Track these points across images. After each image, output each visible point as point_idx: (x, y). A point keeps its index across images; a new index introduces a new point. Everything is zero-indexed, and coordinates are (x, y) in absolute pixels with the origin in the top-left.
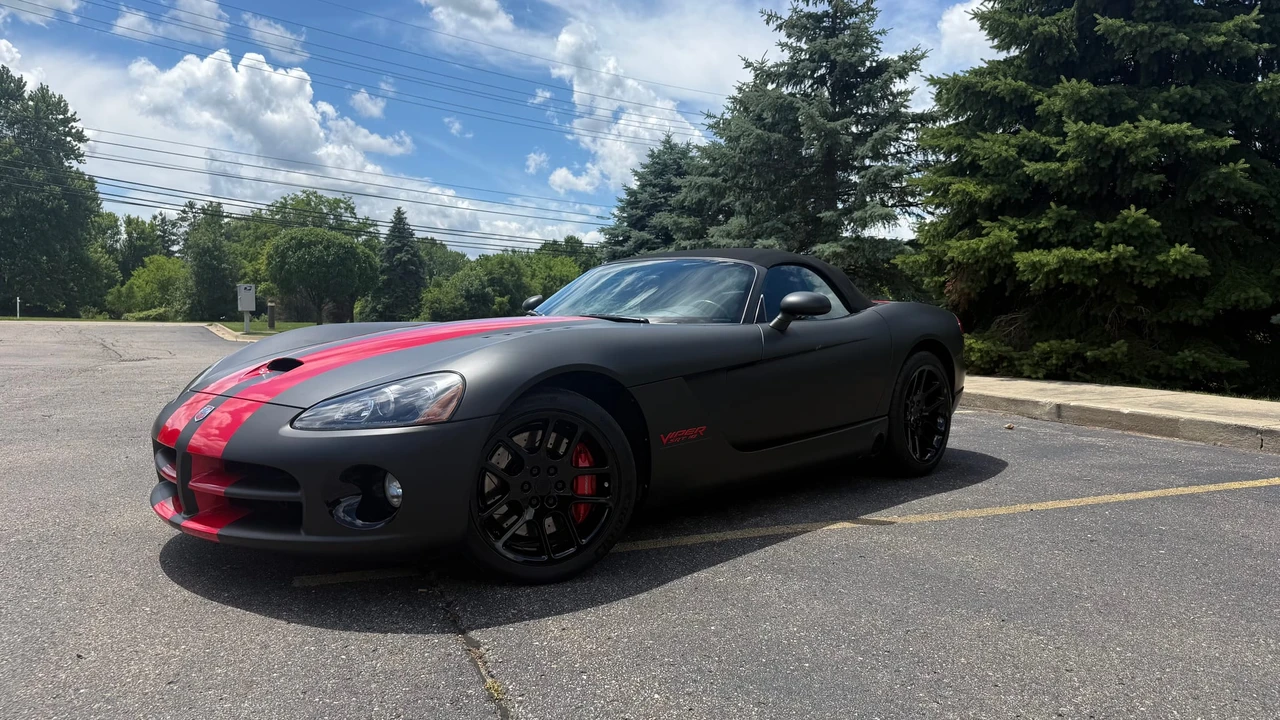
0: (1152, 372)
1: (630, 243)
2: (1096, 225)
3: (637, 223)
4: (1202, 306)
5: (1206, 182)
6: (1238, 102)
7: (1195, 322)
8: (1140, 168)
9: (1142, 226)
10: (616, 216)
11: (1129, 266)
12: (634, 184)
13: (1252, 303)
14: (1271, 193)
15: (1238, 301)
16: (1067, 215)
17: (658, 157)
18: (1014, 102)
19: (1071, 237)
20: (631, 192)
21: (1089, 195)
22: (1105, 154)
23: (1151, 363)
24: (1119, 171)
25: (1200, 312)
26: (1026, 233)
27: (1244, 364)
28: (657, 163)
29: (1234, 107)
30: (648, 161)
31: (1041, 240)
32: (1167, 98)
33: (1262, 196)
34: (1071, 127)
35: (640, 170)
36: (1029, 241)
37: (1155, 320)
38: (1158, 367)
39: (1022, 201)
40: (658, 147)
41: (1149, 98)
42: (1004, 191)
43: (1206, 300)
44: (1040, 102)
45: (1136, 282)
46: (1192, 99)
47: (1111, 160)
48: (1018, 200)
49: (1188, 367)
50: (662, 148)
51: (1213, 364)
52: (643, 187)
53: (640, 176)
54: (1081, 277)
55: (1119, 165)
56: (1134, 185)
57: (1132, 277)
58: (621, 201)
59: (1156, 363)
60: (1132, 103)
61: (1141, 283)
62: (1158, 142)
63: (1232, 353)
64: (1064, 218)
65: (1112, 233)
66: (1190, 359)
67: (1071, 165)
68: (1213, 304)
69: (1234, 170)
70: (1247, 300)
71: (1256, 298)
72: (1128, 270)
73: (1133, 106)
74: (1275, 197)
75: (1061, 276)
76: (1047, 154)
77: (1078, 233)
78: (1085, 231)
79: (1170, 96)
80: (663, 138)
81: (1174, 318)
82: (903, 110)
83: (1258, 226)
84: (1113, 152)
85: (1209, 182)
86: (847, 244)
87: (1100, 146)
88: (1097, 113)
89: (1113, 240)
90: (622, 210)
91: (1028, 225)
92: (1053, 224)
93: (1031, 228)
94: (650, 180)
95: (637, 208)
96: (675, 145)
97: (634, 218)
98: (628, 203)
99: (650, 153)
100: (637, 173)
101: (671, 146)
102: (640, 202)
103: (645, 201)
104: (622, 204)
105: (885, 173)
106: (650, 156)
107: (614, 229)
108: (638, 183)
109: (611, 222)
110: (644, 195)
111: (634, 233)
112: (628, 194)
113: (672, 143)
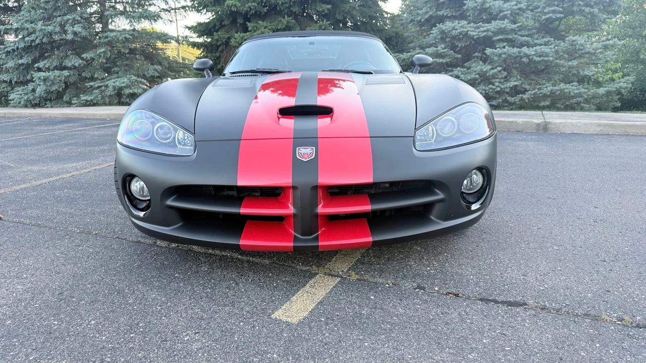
39: (264, 13)
42: (256, 7)
56: (318, 10)
64: (289, 24)
69: (356, 6)
91: (273, 27)
92: (284, 27)
93: (274, 29)
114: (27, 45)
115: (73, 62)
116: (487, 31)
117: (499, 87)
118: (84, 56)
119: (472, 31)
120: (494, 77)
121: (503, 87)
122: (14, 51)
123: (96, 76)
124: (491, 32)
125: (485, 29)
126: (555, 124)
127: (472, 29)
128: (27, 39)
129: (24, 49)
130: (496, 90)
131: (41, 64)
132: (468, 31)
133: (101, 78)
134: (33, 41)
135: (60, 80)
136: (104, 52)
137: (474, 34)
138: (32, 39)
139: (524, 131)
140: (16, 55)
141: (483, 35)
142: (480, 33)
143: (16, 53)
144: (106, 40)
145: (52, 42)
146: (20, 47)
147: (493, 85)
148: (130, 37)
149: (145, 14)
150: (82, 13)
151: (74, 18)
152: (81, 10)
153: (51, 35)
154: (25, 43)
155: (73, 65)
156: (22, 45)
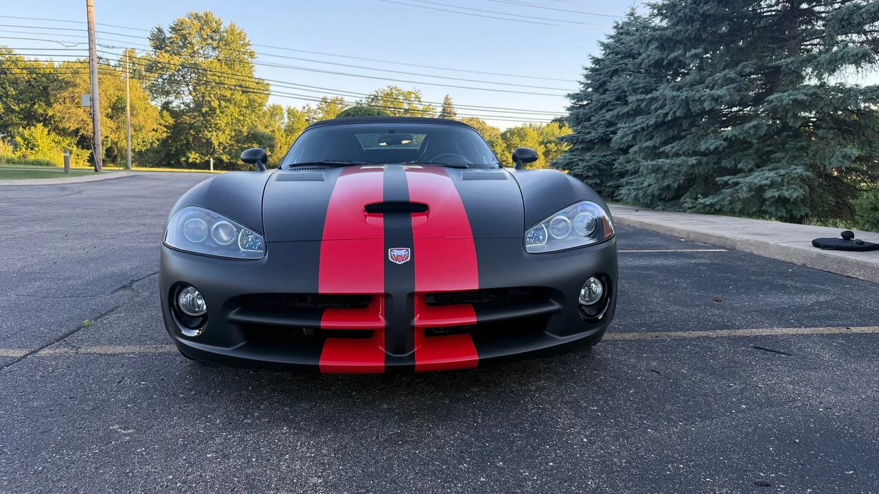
1: (591, 105)
10: (582, 83)
12: (599, 54)
17: (622, 28)
20: (597, 61)
28: (621, 33)
30: (613, 32)
35: (606, 41)
40: (623, 19)
50: (626, 20)
52: (606, 55)
53: (606, 46)
58: (587, 69)
80: (628, 11)
86: (810, 92)
90: (587, 77)
94: (614, 49)
95: (600, 74)
96: (638, 17)
97: (597, 83)
98: (592, 70)
99: (615, 25)
100: (603, 44)
101: (635, 18)
102: (603, 68)
103: (608, 67)
104: (586, 72)
105: (863, 10)
106: (615, 27)
107: (577, 94)
108: (604, 52)
109: (577, 88)
110: (607, 62)
111: (595, 97)
112: (593, 63)
113: (636, 15)
114: (659, 120)
115: (708, 144)
123: (740, 166)
128: (659, 112)
129: (657, 126)
131: (668, 148)
133: (746, 170)
134: (666, 115)
135: (679, 172)
136: (754, 126)
138: (664, 111)
143: (645, 133)
145: (689, 114)
146: (650, 124)
148: (805, 98)
149: (839, 55)
150: (743, 67)
151: (725, 76)
152: (744, 63)
153: (688, 104)
154: (658, 116)
155: (707, 149)
156: (652, 122)
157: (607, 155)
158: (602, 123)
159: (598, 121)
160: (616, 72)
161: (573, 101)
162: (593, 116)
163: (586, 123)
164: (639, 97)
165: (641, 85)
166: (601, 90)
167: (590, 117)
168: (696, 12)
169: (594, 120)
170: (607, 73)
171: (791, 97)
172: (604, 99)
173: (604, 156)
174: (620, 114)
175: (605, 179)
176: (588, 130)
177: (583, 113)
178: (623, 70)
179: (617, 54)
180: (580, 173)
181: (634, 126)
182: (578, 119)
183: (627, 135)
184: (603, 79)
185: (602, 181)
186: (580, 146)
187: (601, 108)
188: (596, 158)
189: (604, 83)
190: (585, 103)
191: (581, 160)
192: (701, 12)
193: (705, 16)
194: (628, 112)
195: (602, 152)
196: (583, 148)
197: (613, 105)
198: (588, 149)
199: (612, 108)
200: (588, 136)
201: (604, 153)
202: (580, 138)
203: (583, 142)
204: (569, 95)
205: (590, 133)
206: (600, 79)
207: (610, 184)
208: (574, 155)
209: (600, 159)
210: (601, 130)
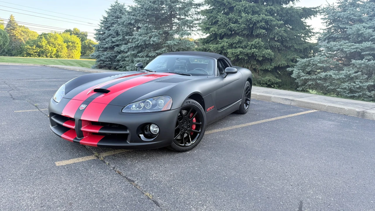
0: (259, 82)
2: (248, 43)
3: (108, 28)
4: (271, 65)
5: (274, 33)
6: (282, 12)
7: (270, 70)
8: (259, 27)
9: (260, 44)
10: (100, 25)
11: (256, 54)
12: (106, 16)
13: (283, 65)
14: (288, 36)
15: (280, 65)
16: (241, 39)
17: (114, 7)
18: (228, 5)
19: (242, 46)
20: (105, 18)
21: (246, 34)
22: (251, 23)
23: (259, 80)
24: (254, 28)
25: (271, 67)
26: (230, 44)
27: (280, 81)
28: (113, 9)
29: (281, 13)
30: (110, 8)
31: (234, 46)
32: (266, 9)
33: (286, 37)
34: (243, 15)
35: (108, 11)
36: (231, 46)
37: (260, 69)
38: (260, 81)
39: (229, 34)
40: (114, 4)
41: (262, 8)
42: (225, 31)
43: (272, 64)
44: (235, 6)
45: (257, 59)
46: (272, 10)
47: (253, 25)
48: (228, 34)
49: (267, 81)
51: (273, 80)
52: (109, 16)
53: (108, 13)
54: (244, 57)
55: (254, 26)
56: (258, 32)
57: (256, 57)
58: (102, 20)
59: (260, 80)
60: (258, 9)
61: (258, 59)
62: (264, 21)
63: (277, 77)
64: (240, 40)
65: (252, 45)
66: (268, 79)
67: (243, 25)
68: (274, 65)
69: (281, 30)
70: (282, 64)
71: (284, 64)
72: (255, 56)
73: (258, 10)
74: (289, 38)
75: (239, 57)
76: (236, 22)
77: (243, 45)
78: (245, 44)
79: (267, 9)
81: (265, 68)
82: (193, 2)
83: (284, 45)
84: (253, 23)
85: (275, 33)
86: (177, 42)
87: (250, 21)
88: (250, 11)
89: (252, 48)
91: (231, 42)
92: (237, 42)
93: (232, 42)
94: (112, 14)
95: (107, 23)
96: (119, 4)
97: (107, 27)
98: (104, 21)
99: (111, 5)
100: (106, 12)
101: (118, 4)
102: (108, 21)
103: (110, 21)
104: (102, 22)
105: (188, 21)
106: (111, 6)
107: (99, 30)
108: (107, 15)
109: (99, 28)
110: (110, 19)
111: (106, 32)
112: (104, 18)
113: (118, 3)
114: (136, 45)
116: (357, 48)
117: (359, 85)
118: (157, 51)
119: (346, 48)
120: (357, 78)
121: (361, 85)
122: (131, 48)
124: (360, 49)
125: (355, 47)
126: (369, 113)
127: (345, 47)
128: (136, 43)
129: (135, 47)
130: (356, 87)
131: (140, 54)
132: (343, 48)
134: (138, 44)
135: (145, 62)
136: (164, 50)
137: (347, 50)
138: (138, 43)
139: (349, 115)
140: (132, 50)
141: (353, 51)
142: (351, 50)
143: (132, 49)
144: (167, 45)
145: (145, 44)
146: (133, 46)
147: (355, 83)
148: (176, 43)
149: (184, 33)
150: (160, 32)
151: (155, 34)
152: (160, 30)
153: (145, 41)
154: (135, 44)
155: (152, 55)
156: (134, 45)
157: (113, 53)
158: (110, 41)
159: (108, 41)
160: (113, 23)
161: (97, 32)
162: (106, 38)
163: (104, 41)
164: (129, 37)
165: (125, 31)
166: (108, 29)
167: (105, 39)
168: (146, 13)
169: (107, 40)
170: (110, 23)
171: (173, 43)
172: (110, 33)
173: (112, 54)
174: (118, 40)
175: (112, 62)
176: (105, 44)
177: (102, 37)
178: (116, 23)
179: (113, 16)
180: (103, 59)
181: (128, 46)
182: (100, 39)
183: (125, 49)
184: (109, 25)
185: (111, 63)
186: (102, 49)
187: (109, 36)
188: (109, 54)
189: (109, 27)
190: (101, 33)
191: (103, 54)
192: (147, 13)
193: (148, 14)
194: (121, 39)
195: (111, 52)
196: (103, 50)
197: (113, 35)
198: (105, 51)
199: (113, 36)
200: (105, 46)
201: (112, 53)
202: (102, 46)
203: (103, 48)
204: (95, 30)
205: (105, 45)
206: (107, 25)
207: (115, 64)
208: (100, 52)
209: (110, 55)
210: (110, 44)
